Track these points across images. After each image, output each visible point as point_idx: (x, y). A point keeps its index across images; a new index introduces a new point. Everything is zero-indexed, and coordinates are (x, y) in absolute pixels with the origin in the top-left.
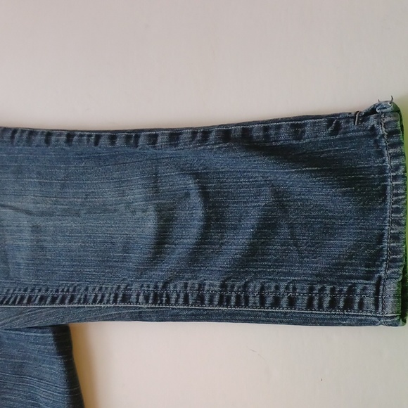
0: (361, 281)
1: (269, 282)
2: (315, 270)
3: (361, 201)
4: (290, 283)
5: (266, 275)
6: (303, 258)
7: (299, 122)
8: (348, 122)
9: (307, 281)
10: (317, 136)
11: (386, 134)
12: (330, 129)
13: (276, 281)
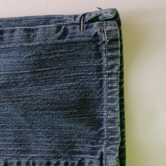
0: (88, 156)
1: (11, 159)
2: (51, 148)
3: (83, 92)
4: (30, 159)
5: (7, 153)
6: (38, 137)
7: (32, 28)
8: (74, 28)
9: (44, 157)
10: (47, 39)
11: (108, 41)
12: (59, 34)
13: (17, 158)
